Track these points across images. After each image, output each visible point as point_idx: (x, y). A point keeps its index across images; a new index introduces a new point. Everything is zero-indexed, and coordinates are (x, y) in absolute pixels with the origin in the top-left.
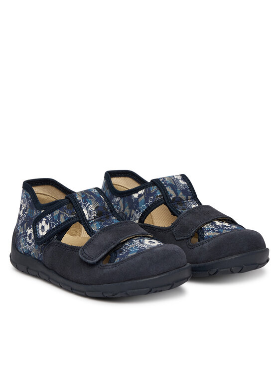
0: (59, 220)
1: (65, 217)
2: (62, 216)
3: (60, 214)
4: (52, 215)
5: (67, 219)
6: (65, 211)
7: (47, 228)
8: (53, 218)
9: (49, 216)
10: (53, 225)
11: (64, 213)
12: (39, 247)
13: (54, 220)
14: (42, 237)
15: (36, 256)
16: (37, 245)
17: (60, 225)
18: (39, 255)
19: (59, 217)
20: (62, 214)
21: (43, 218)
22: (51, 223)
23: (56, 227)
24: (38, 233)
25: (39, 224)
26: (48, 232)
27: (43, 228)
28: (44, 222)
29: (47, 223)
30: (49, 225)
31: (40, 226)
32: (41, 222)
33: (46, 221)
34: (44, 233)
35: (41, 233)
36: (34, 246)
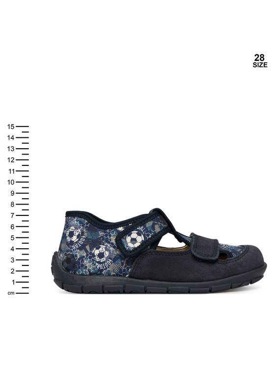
0: (154, 230)
1: (160, 227)
2: (157, 227)
3: (154, 224)
4: (145, 227)
5: (162, 228)
6: (160, 222)
7: (140, 239)
8: (146, 230)
9: (141, 228)
10: (148, 235)
11: (159, 223)
12: (123, 261)
13: (148, 231)
14: (135, 249)
15: (114, 272)
16: (119, 260)
17: (156, 234)
18: (121, 270)
19: (153, 227)
20: (157, 224)
21: (133, 231)
22: (145, 234)
23: (153, 236)
24: (127, 246)
25: (125, 238)
26: (143, 243)
27: (134, 240)
28: (134, 235)
29: (139, 234)
30: (142, 235)
31: (128, 239)
32: (130, 235)
33: (137, 233)
34: (137, 245)
35: (131, 246)
36: (111, 262)
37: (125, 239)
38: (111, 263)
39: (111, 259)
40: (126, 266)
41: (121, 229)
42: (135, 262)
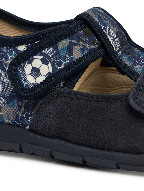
1: (83, 50)
3: (71, 45)
4: (56, 49)
5: (86, 52)
6: (81, 40)
7: (46, 70)
8: (57, 54)
9: (49, 51)
10: (60, 64)
11: (81, 43)
12: (20, 103)
13: (60, 57)
14: (36, 86)
15: (9, 119)
16: (16, 100)
17: (73, 63)
18: (17, 116)
19: (70, 50)
20: (76, 45)
21: (35, 55)
22: (54, 62)
23: (67, 66)
24: (25, 81)
25: (24, 66)
26: (50, 77)
27: (36, 71)
28: (37, 62)
29: (45, 62)
30: (50, 64)
31: (28, 68)
32: (30, 63)
33: (41, 60)
34: (40, 79)
35: (31, 80)
36: (4, 103)
37: (23, 68)
38: (5, 105)
39: (4, 97)
40: (24, 113)
41: (22, 48)
42: (36, 108)
